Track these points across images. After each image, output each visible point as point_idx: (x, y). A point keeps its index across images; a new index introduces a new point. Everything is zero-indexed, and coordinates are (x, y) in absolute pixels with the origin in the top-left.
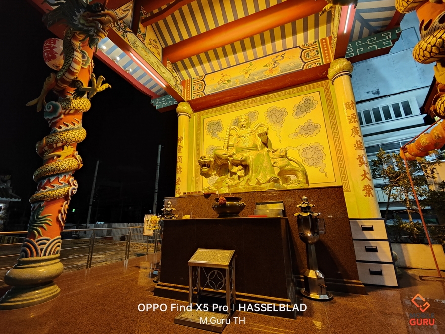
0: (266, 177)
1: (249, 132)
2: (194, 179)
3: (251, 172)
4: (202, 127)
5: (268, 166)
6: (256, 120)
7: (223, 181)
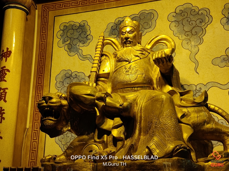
0: (165, 145)
1: (138, 53)
2: (30, 133)
3: (137, 132)
4: (50, 33)
5: (169, 122)
6: (153, 27)
7: (84, 145)
